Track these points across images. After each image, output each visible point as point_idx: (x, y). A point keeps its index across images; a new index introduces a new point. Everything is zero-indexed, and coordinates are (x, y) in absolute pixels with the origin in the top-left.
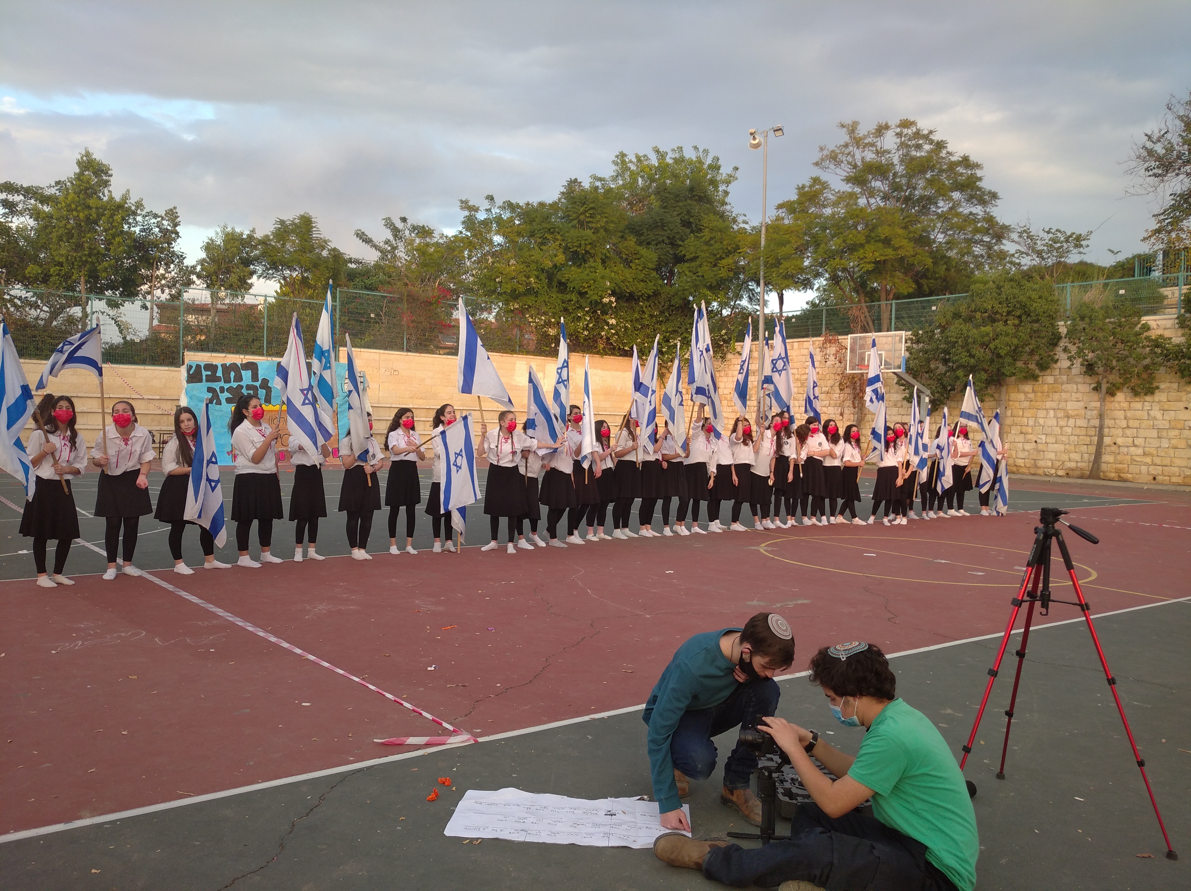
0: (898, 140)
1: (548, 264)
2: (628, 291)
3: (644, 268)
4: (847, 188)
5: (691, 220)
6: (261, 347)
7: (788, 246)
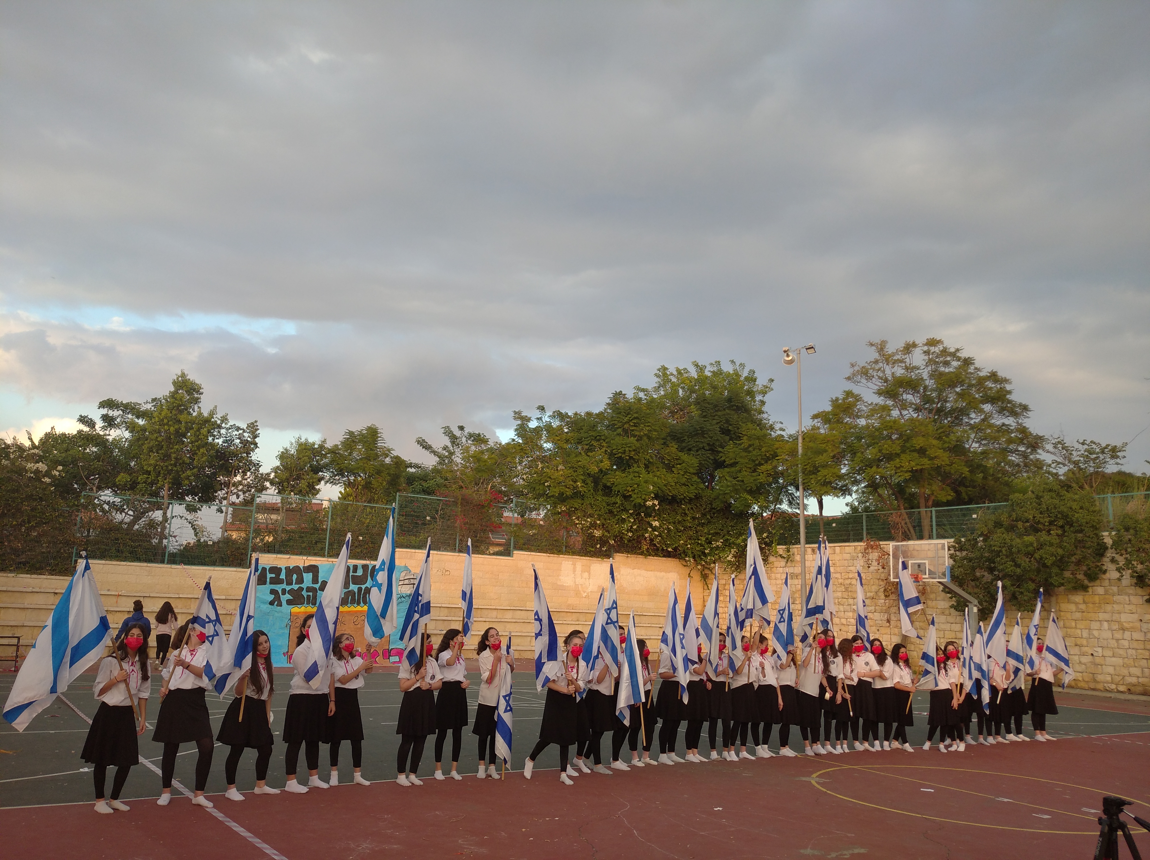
0: (926, 358)
1: (594, 469)
2: (671, 494)
3: (686, 472)
4: (880, 400)
5: (730, 428)
6: (323, 549)
7: (825, 454)
